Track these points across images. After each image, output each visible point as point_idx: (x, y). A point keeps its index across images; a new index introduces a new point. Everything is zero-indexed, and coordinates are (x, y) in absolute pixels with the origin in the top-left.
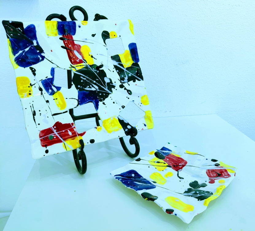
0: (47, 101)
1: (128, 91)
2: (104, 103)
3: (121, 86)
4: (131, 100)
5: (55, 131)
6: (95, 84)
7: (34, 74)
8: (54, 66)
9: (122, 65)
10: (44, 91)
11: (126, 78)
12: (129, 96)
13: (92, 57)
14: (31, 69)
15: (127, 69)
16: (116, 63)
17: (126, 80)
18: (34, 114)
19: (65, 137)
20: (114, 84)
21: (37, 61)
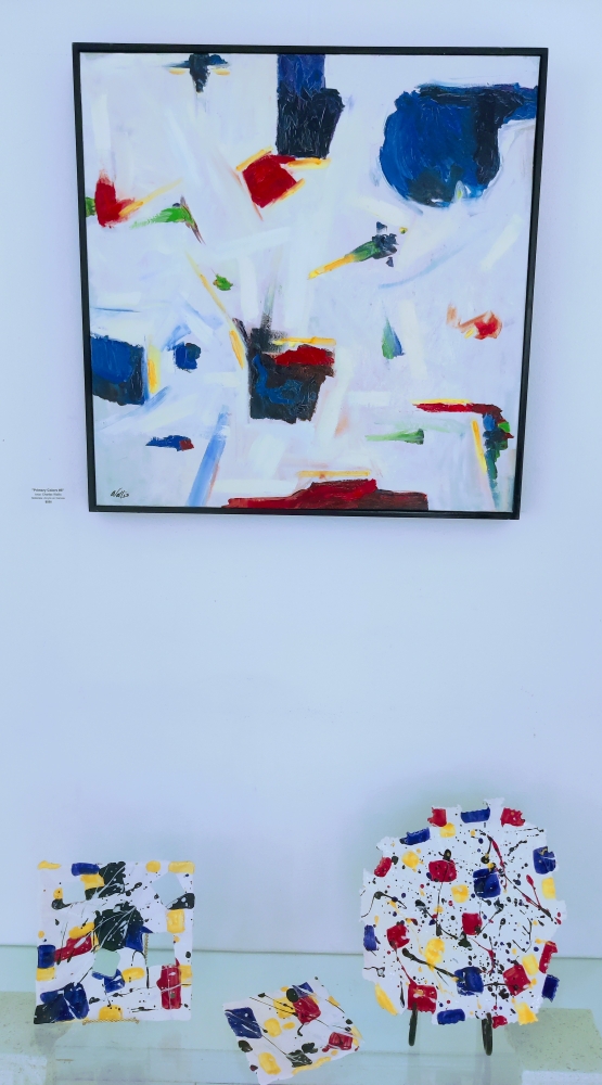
0: (131, 990)
1: (136, 887)
2: (147, 921)
3: (128, 894)
4: (148, 885)
5: (166, 989)
6: (120, 923)
7: (98, 1000)
8: (90, 973)
9: (100, 889)
10: (118, 991)
11: (118, 885)
12: (143, 886)
13: (84, 925)
14: (91, 1002)
15: (106, 883)
16: (96, 895)
17: (121, 886)
18: (142, 1009)
19: (176, 981)
20: (124, 902)
21: (82, 993)
